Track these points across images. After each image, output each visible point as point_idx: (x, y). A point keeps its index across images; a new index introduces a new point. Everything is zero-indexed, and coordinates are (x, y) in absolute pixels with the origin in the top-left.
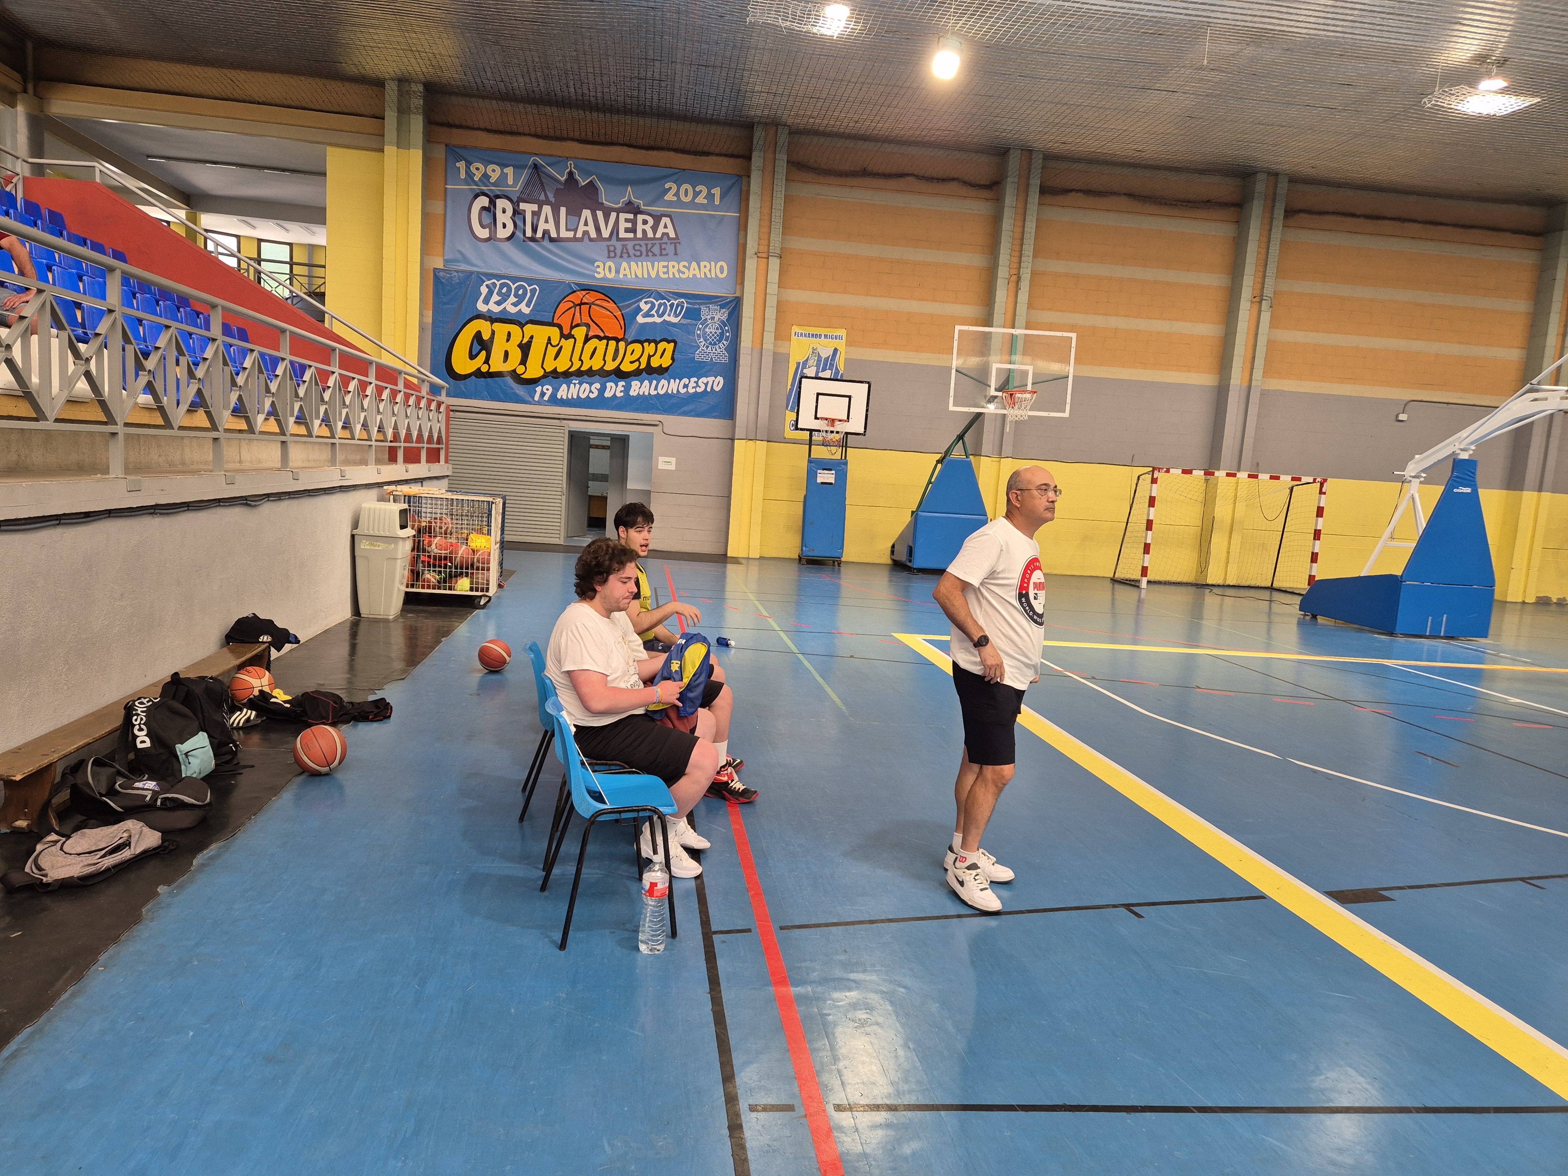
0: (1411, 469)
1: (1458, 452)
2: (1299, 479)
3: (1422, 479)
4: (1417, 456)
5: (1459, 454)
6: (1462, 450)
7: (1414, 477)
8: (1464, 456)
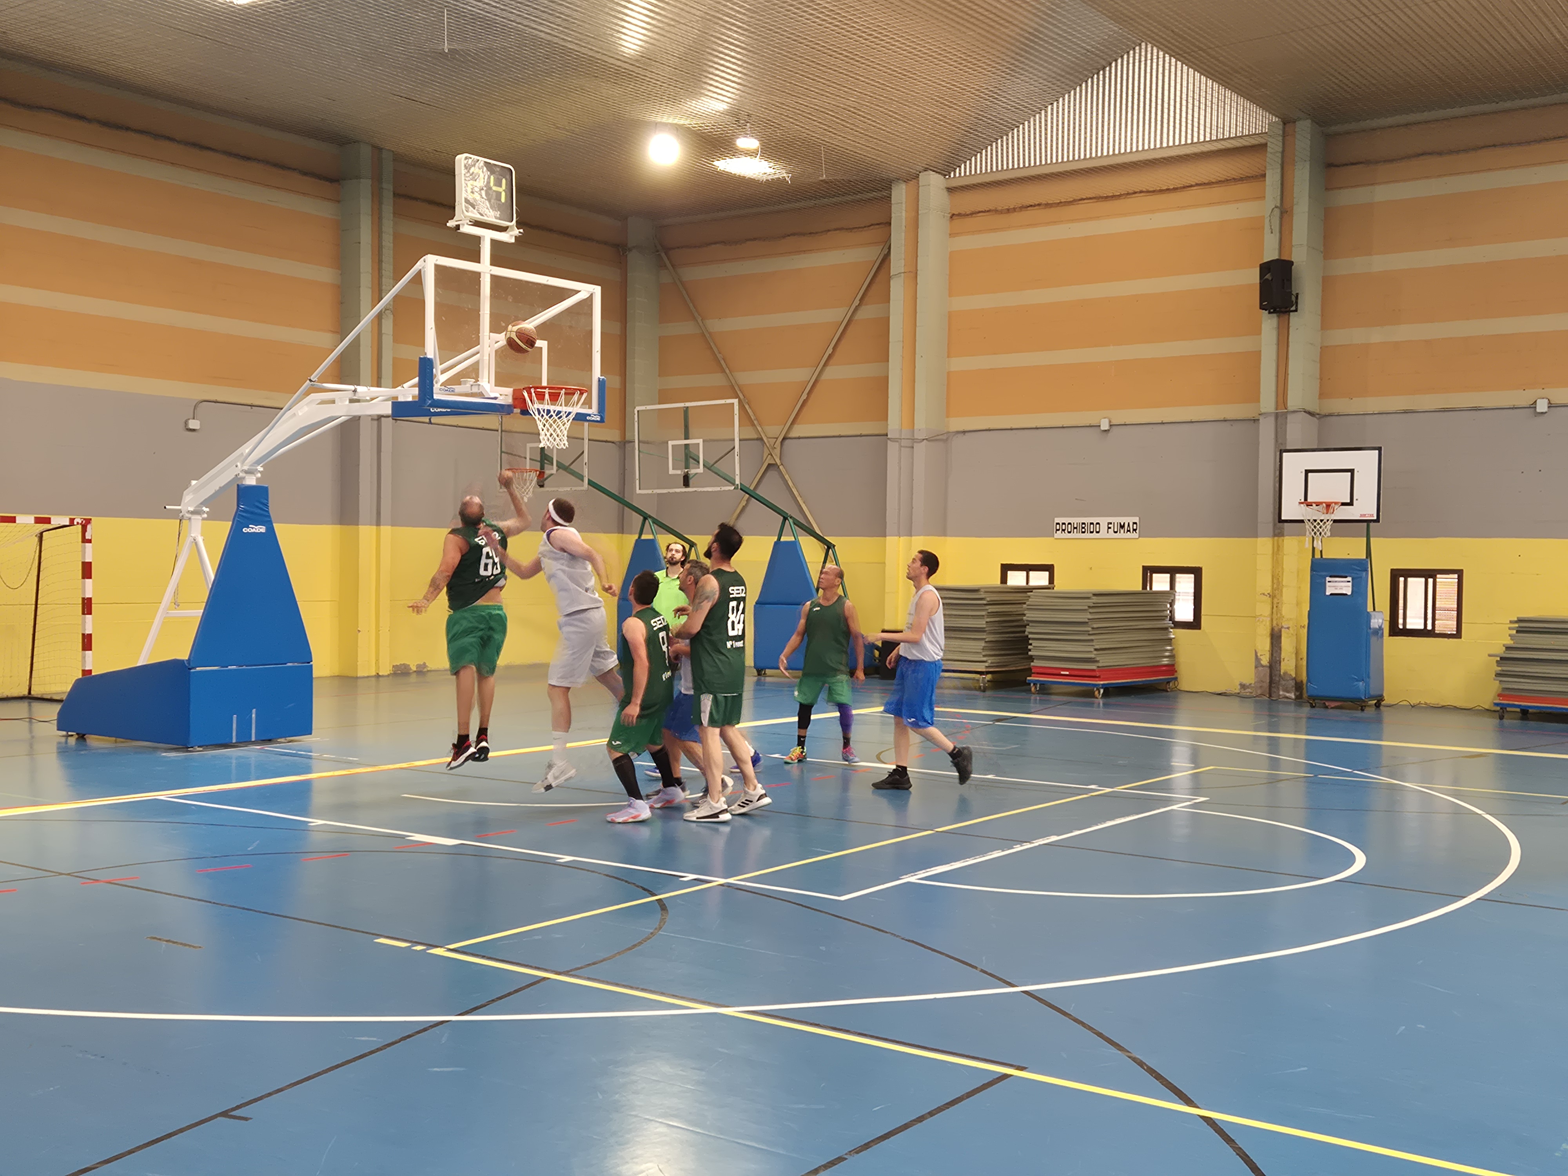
0: (189, 501)
1: (242, 475)
2: (47, 521)
3: (205, 516)
4: (194, 482)
5: (244, 478)
6: (247, 472)
7: (193, 513)
8: (251, 481)
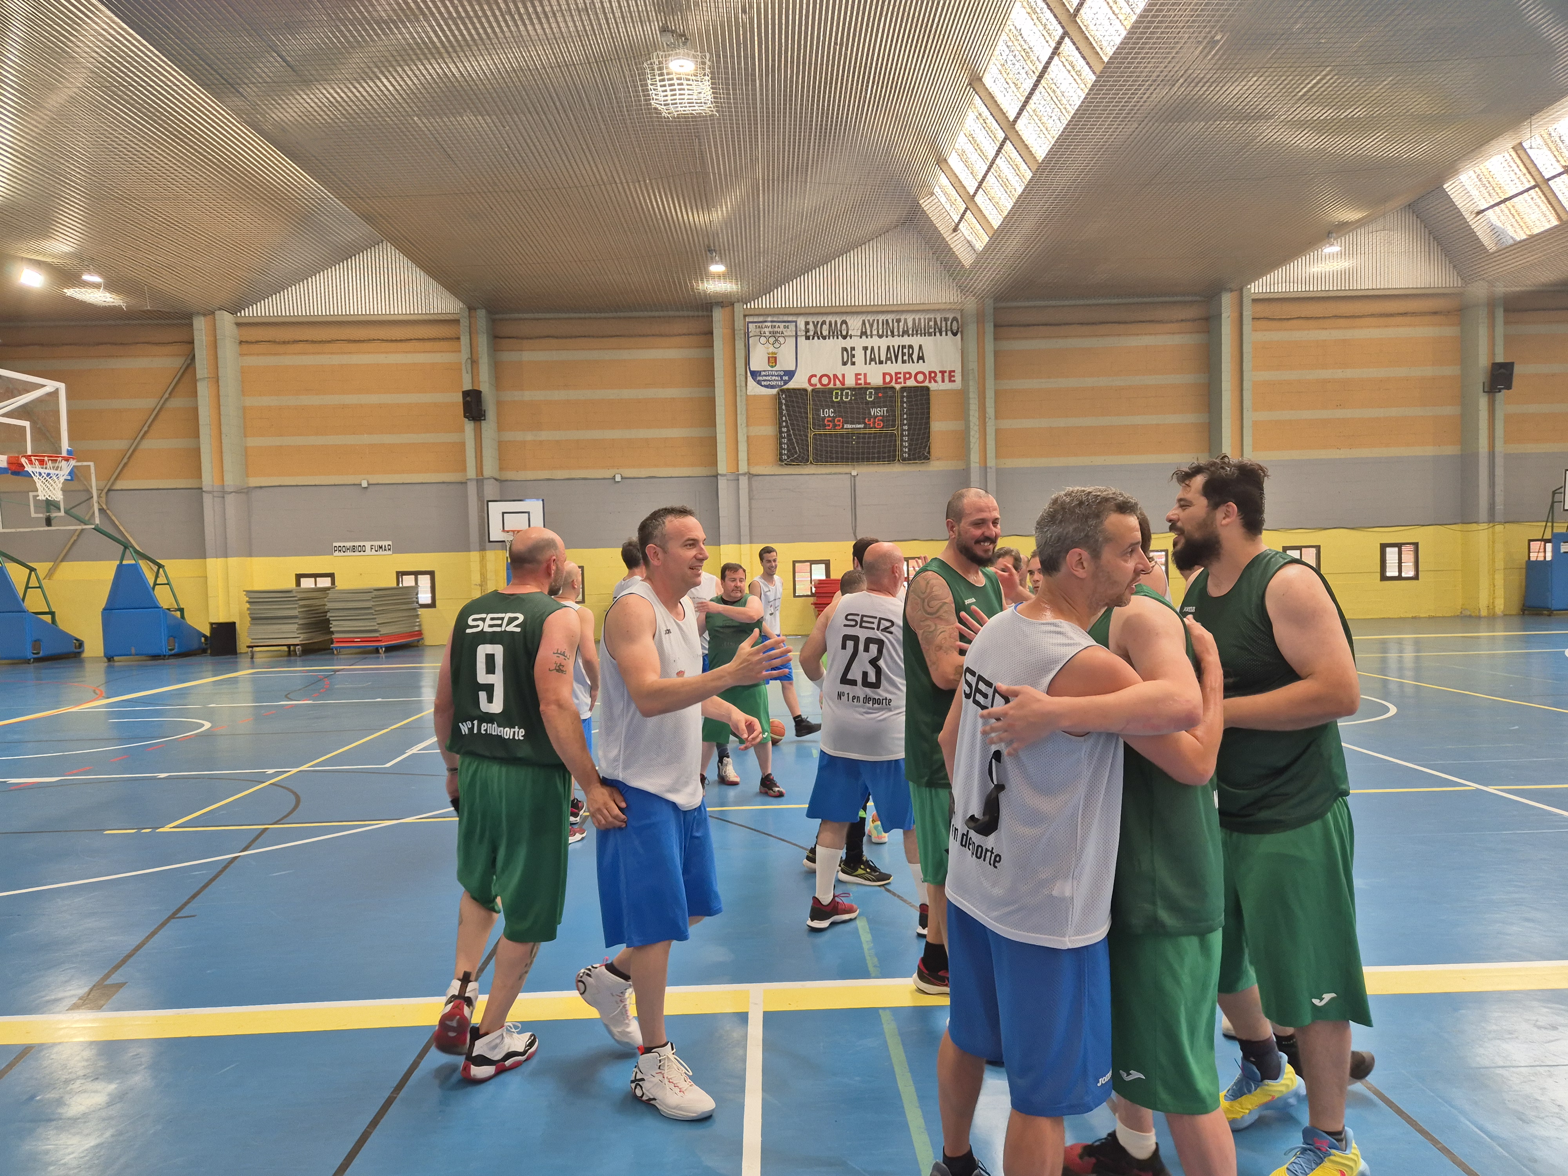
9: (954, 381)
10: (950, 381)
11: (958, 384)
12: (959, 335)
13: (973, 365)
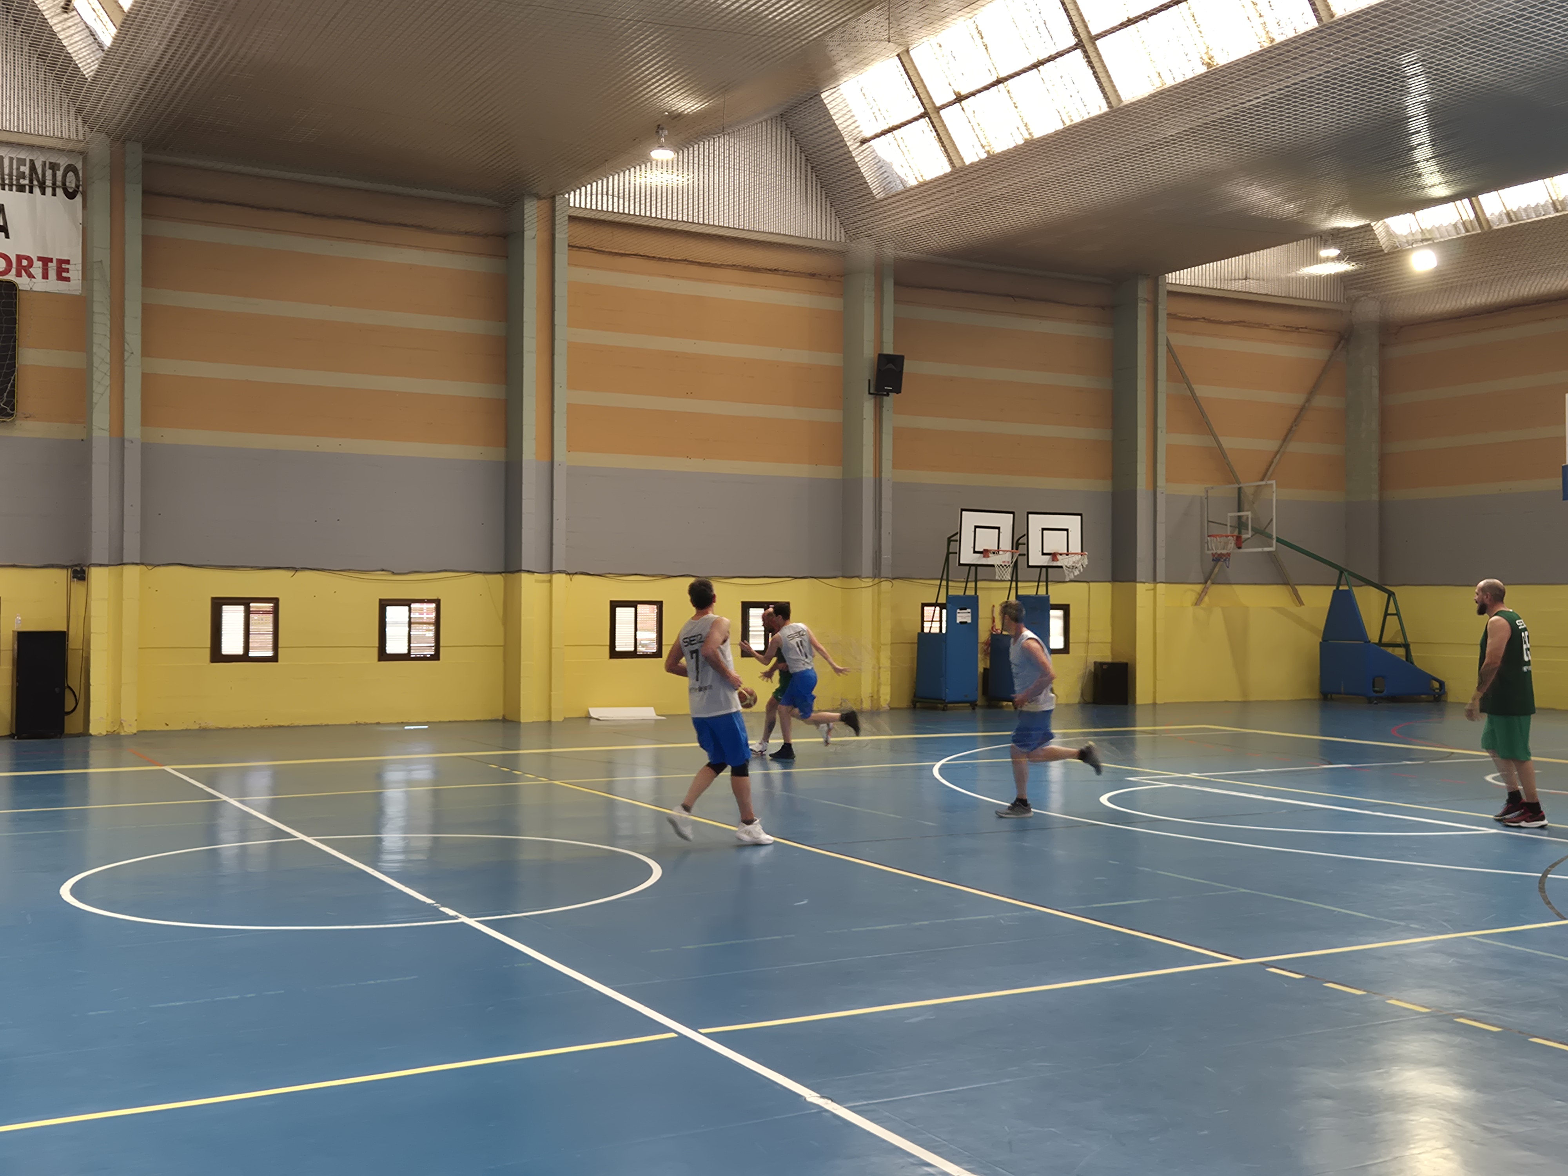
9: (67, 279)
10: (60, 278)
11: (75, 284)
12: (79, 198)
13: (101, 253)
